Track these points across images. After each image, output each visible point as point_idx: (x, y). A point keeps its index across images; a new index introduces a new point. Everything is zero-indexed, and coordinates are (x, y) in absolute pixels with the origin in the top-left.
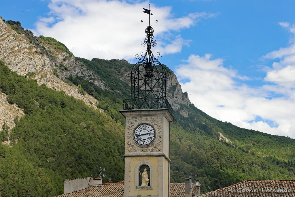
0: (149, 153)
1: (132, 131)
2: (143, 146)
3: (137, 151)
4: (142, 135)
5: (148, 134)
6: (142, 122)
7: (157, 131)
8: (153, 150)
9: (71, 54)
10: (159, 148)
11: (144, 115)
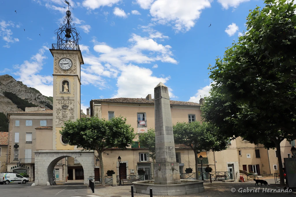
0: (68, 74)
1: (58, 62)
2: (65, 71)
3: (61, 72)
4: (64, 64)
5: (67, 64)
6: (64, 57)
7: (73, 63)
8: (71, 73)
9: (41, 94)
10: (74, 71)
11: (65, 53)
